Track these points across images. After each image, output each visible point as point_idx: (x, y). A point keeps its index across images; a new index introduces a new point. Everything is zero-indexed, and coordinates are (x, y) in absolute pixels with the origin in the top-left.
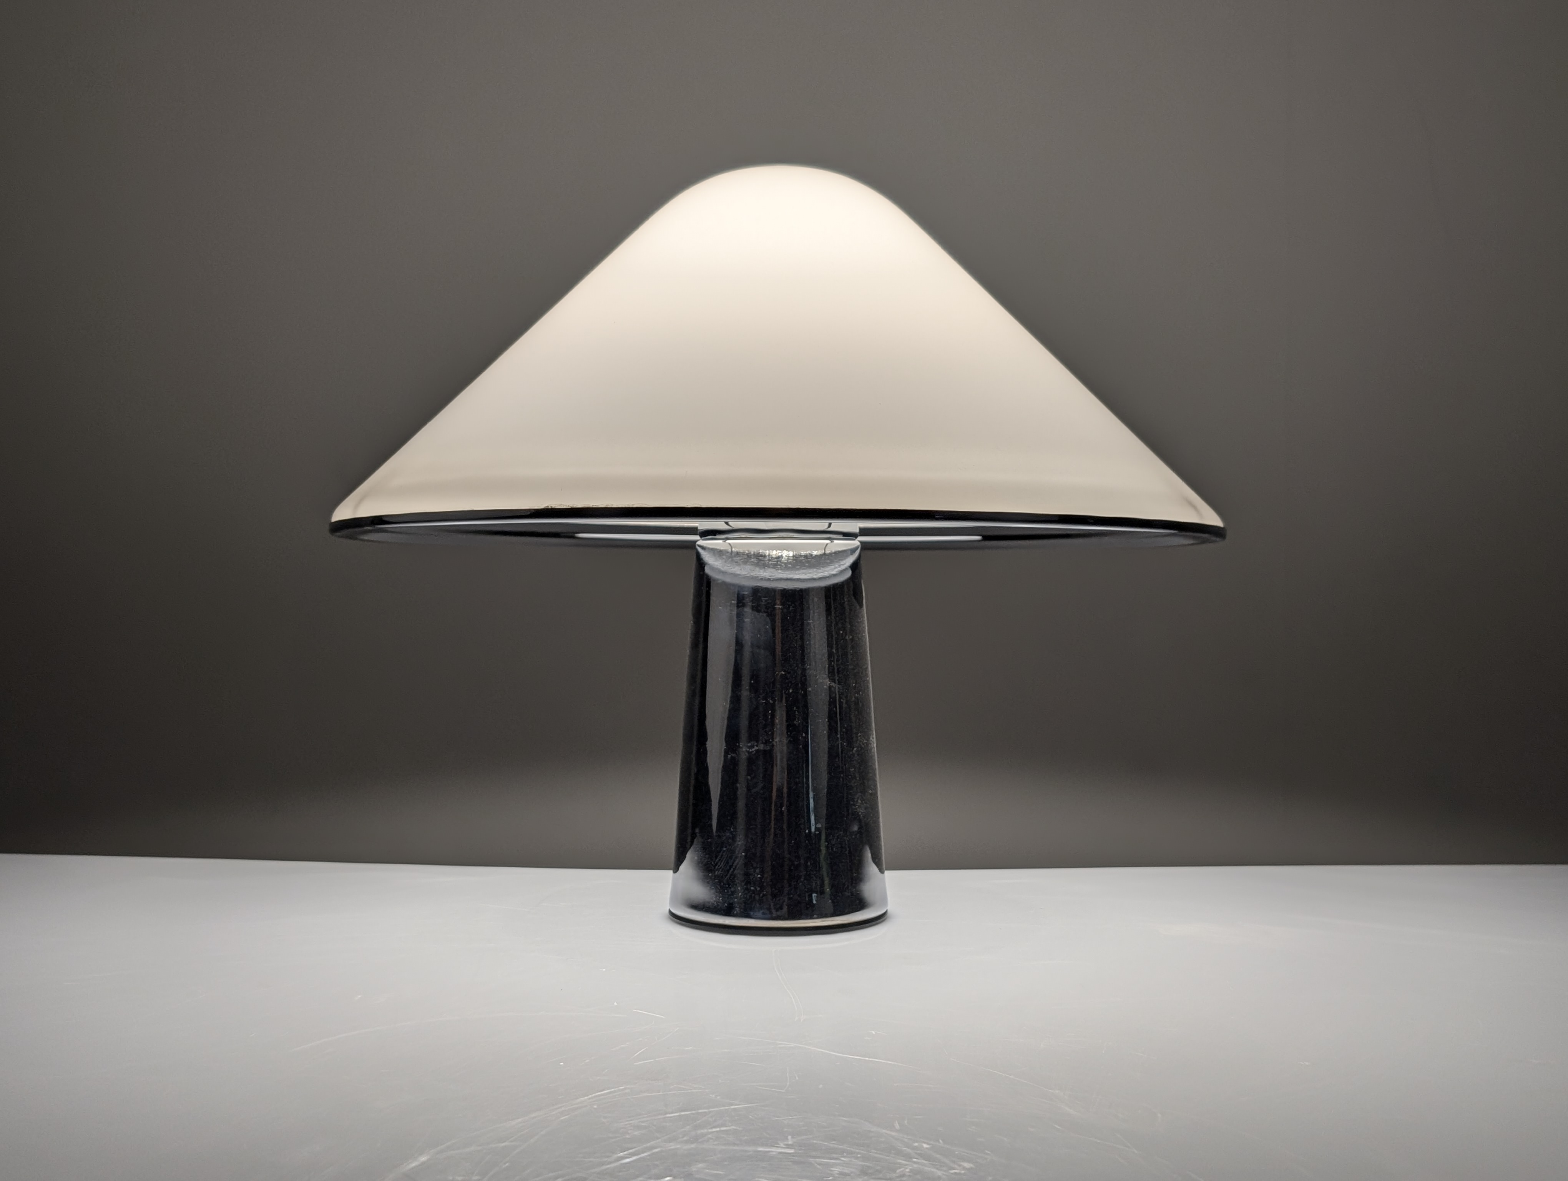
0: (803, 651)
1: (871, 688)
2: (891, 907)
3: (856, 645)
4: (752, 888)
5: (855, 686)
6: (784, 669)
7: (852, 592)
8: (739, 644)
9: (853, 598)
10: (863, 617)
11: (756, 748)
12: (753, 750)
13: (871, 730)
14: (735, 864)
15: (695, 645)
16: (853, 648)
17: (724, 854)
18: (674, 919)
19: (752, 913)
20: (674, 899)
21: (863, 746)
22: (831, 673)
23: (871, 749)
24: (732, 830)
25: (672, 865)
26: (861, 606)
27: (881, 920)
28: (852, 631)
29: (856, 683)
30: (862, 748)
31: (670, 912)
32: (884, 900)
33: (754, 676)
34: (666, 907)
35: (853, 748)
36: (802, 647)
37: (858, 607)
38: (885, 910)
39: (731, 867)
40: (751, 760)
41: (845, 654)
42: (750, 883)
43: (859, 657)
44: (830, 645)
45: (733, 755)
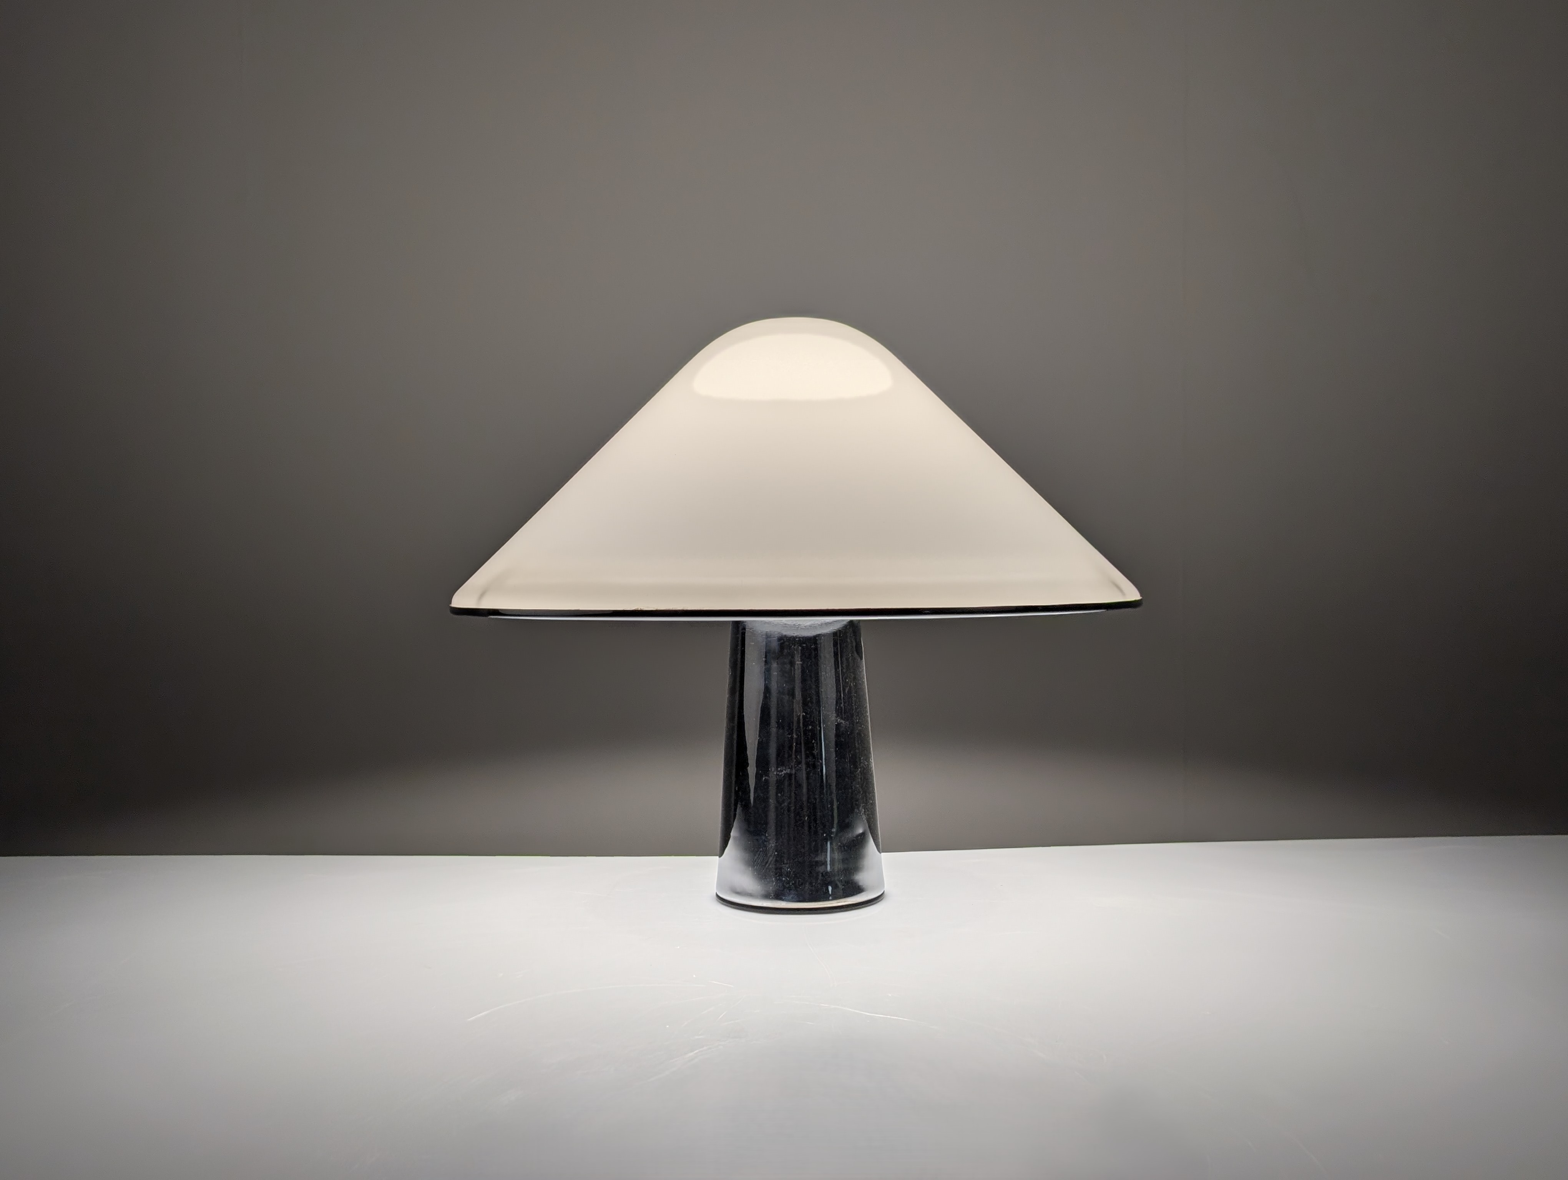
0: (819, 696)
1: (869, 721)
2: (887, 888)
3: (858, 689)
4: (784, 879)
5: (859, 721)
6: (805, 711)
7: (855, 649)
8: (767, 690)
9: (855, 653)
10: (863, 667)
11: (784, 772)
12: (782, 773)
13: (870, 753)
14: (769, 861)
15: (732, 691)
16: (856, 692)
17: (761, 853)
18: (720, 901)
19: (784, 898)
20: (720, 885)
21: (865, 767)
22: (839, 712)
23: (871, 768)
24: (767, 835)
25: (718, 853)
26: (861, 658)
27: (880, 899)
28: (855, 678)
29: (859, 720)
30: (864, 769)
31: (717, 895)
32: (881, 883)
33: (780, 715)
34: (714, 890)
35: (858, 769)
36: (818, 694)
37: (859, 660)
38: (882, 892)
39: (767, 863)
40: (780, 783)
41: (850, 697)
42: (782, 875)
43: (860, 698)
44: (838, 691)
45: (767, 778)
